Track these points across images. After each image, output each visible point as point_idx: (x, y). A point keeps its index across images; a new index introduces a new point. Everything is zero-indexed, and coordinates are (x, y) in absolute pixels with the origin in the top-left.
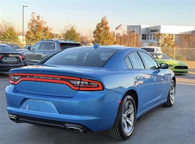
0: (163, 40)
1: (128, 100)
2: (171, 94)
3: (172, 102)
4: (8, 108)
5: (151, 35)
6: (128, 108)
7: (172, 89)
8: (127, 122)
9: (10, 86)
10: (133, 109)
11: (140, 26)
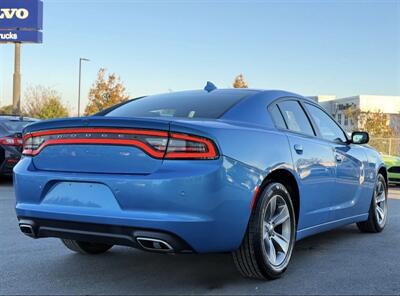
0: (365, 122)
1: (276, 191)
2: (379, 204)
3: (381, 223)
4: (19, 206)
5: (340, 115)
6: (277, 212)
7: (379, 194)
8: (273, 241)
9: (26, 158)
10: (288, 215)
11: (316, 98)
